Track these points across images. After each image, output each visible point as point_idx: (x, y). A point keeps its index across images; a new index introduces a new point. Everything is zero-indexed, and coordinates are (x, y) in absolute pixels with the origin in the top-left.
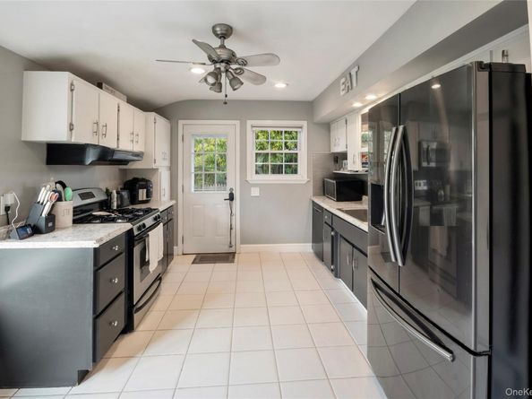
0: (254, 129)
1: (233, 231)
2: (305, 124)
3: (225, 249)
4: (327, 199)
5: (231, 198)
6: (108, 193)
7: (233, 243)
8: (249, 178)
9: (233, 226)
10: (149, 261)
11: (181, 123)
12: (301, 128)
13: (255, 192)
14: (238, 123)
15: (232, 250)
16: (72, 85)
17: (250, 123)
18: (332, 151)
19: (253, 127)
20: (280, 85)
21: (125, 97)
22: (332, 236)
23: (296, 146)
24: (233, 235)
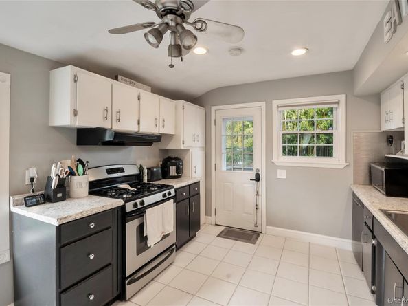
0: (280, 109)
1: (259, 210)
2: (342, 98)
3: (251, 227)
4: (374, 190)
5: (258, 178)
6: (141, 169)
7: (259, 222)
8: (274, 160)
9: (260, 207)
10: (146, 236)
11: (213, 108)
12: (337, 103)
13: (282, 174)
14: (263, 104)
15: (258, 229)
16: (75, 76)
17: (275, 103)
18: (383, 129)
19: (279, 107)
20: (299, 52)
21: (150, 88)
22: (373, 245)
23: (331, 125)
24: (259, 214)
